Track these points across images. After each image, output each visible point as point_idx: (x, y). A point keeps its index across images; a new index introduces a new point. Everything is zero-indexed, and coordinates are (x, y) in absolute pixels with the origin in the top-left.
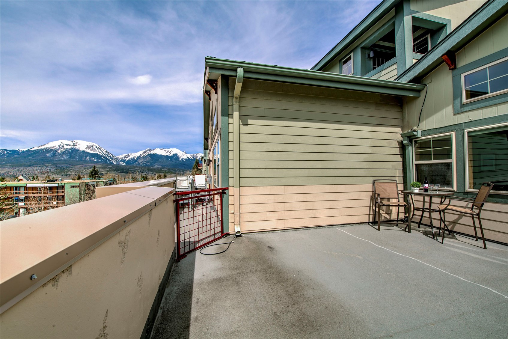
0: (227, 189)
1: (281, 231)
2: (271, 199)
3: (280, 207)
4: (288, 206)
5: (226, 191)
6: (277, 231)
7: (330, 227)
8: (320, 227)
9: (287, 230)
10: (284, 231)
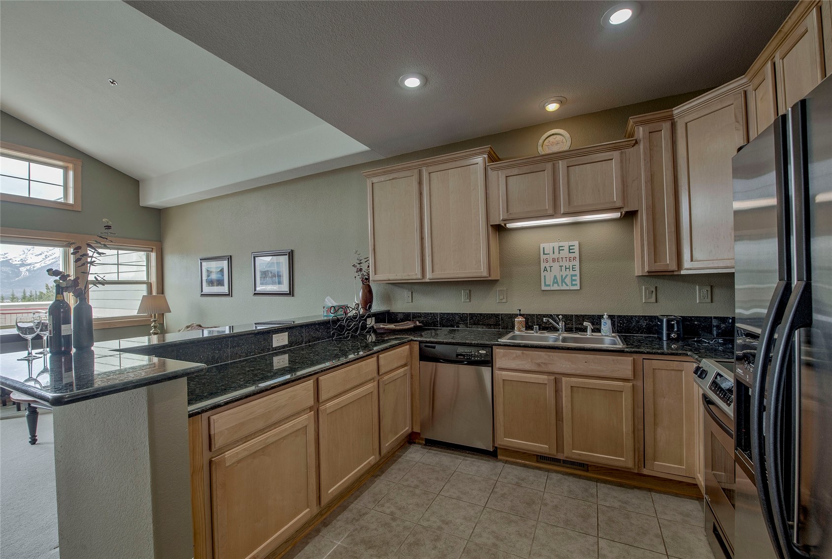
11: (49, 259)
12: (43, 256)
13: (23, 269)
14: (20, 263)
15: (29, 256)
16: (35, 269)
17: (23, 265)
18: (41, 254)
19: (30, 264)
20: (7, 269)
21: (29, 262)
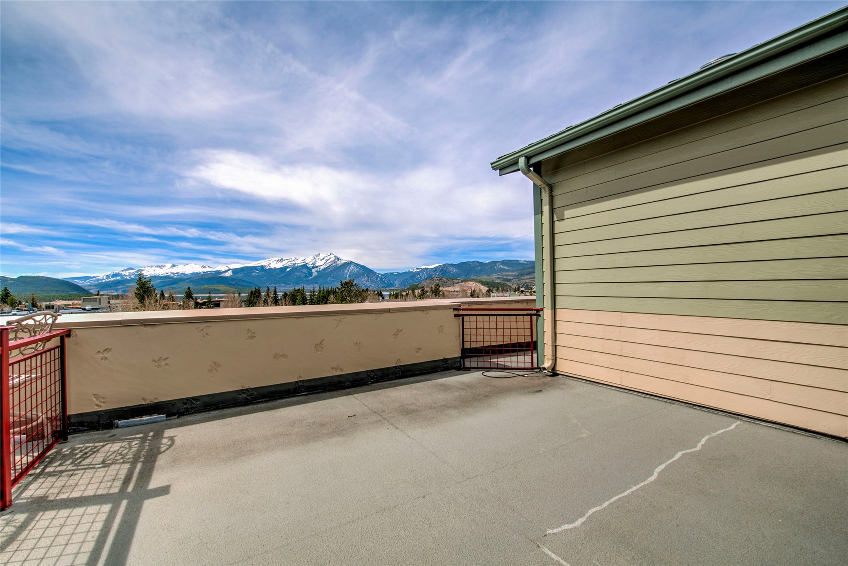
0: (542, 310)
1: (616, 389)
2: (598, 331)
3: (615, 347)
4: (628, 349)
5: (541, 313)
6: (609, 387)
7: (730, 417)
8: (702, 409)
9: (627, 391)
10: (621, 390)
11: (328, 262)
12: (324, 260)
13: (314, 270)
14: (312, 266)
15: (317, 260)
16: (320, 270)
17: (314, 267)
18: (323, 259)
19: (317, 267)
20: (305, 270)
21: (317, 265)
